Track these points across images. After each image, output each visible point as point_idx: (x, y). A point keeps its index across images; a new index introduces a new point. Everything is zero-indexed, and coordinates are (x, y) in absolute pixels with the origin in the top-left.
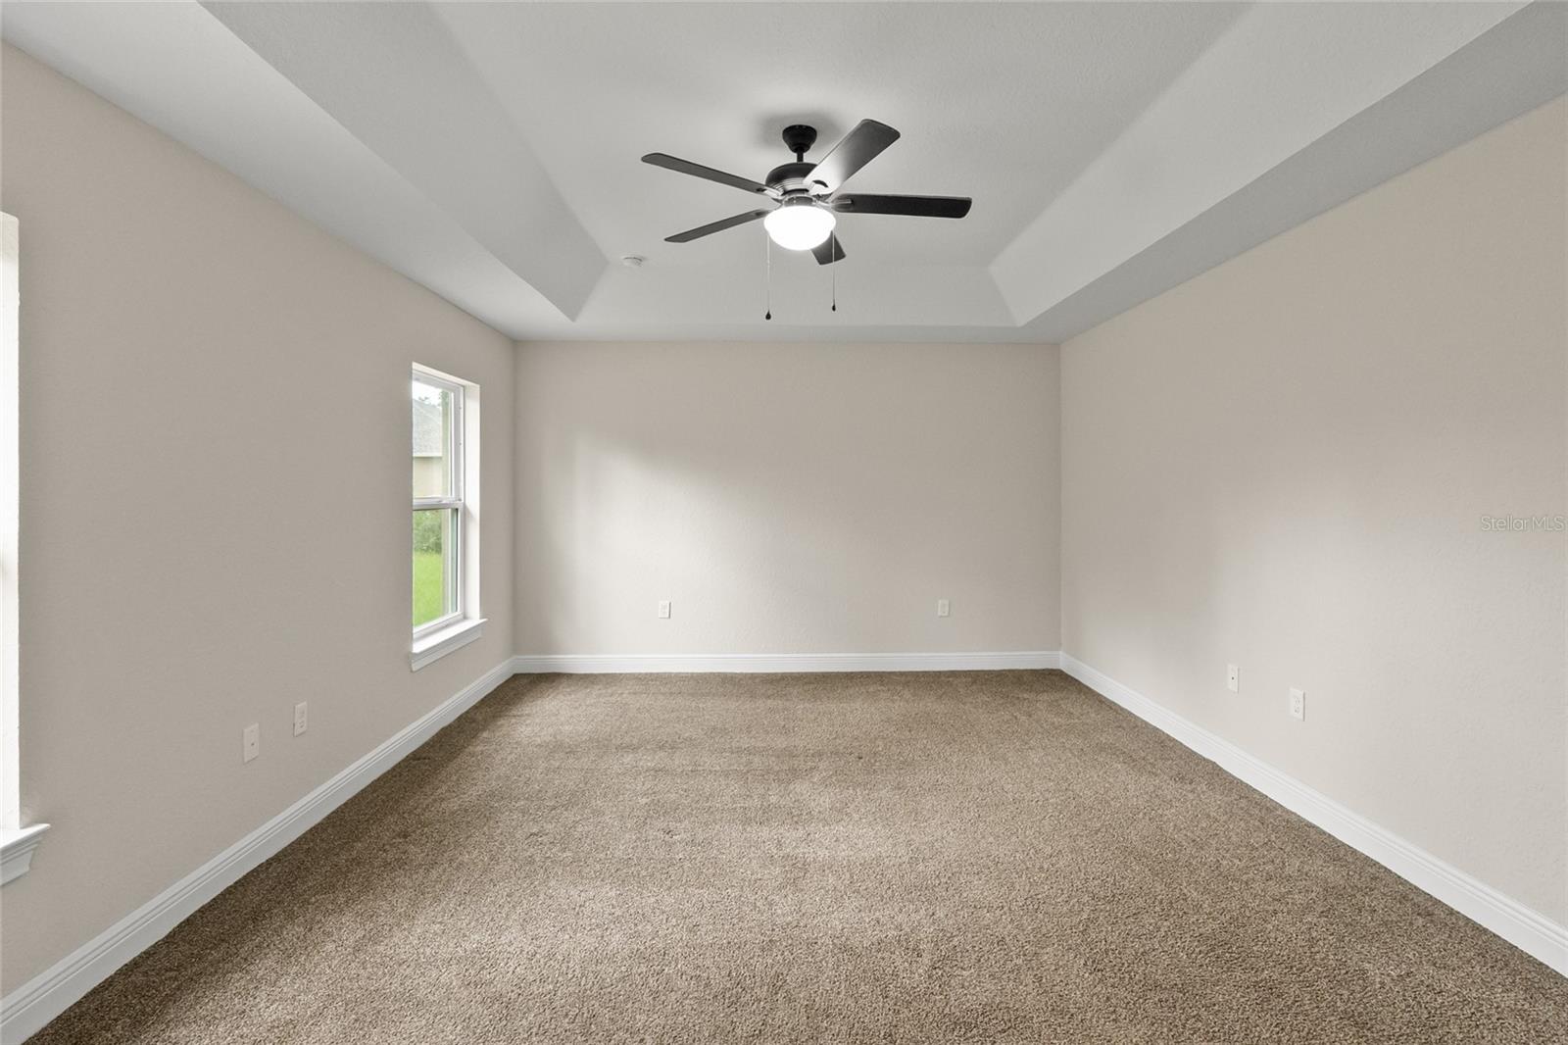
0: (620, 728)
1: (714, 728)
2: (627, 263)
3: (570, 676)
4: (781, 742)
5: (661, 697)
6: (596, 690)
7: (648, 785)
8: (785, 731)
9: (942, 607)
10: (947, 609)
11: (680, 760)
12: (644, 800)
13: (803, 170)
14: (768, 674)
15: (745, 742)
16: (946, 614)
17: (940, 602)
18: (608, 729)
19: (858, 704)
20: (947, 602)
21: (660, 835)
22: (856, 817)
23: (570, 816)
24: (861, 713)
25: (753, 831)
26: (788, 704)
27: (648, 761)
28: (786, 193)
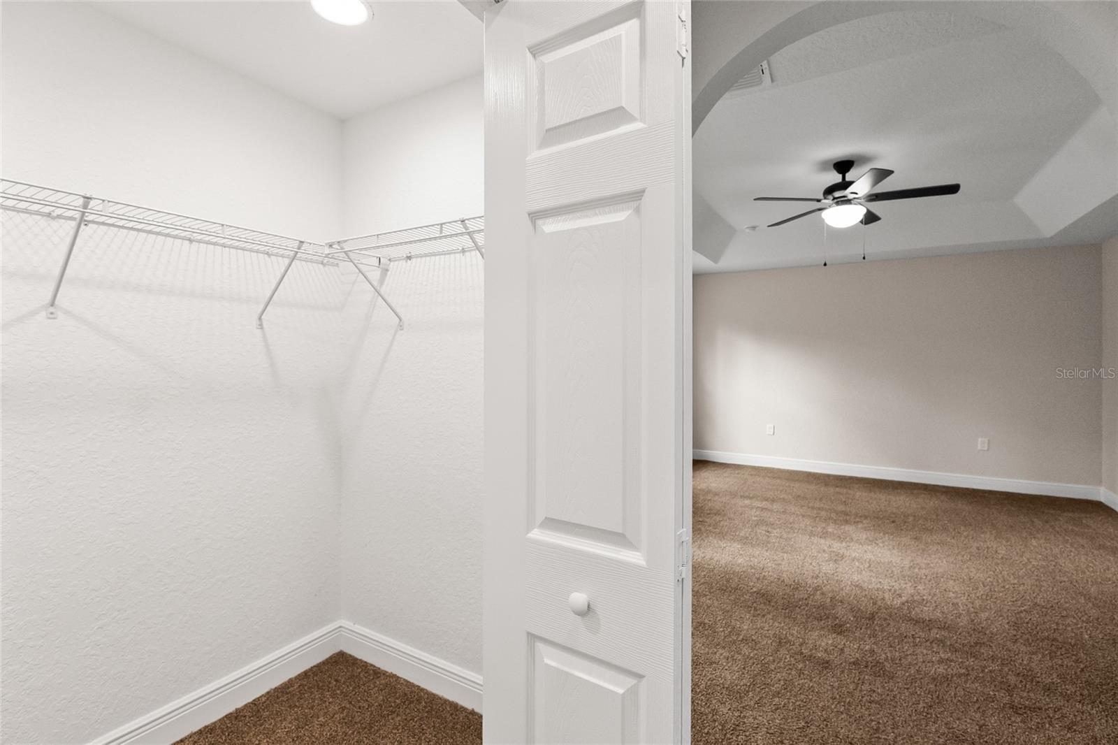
0: (742, 489)
1: (799, 496)
2: (747, 230)
3: (714, 463)
4: (841, 508)
5: (767, 478)
6: (729, 470)
7: (758, 513)
8: (845, 503)
9: (981, 443)
10: (986, 445)
11: (775, 506)
12: (756, 518)
13: (845, 185)
14: (840, 476)
15: (817, 504)
16: (986, 449)
17: (980, 440)
18: (736, 488)
19: (902, 498)
20: (986, 440)
21: (764, 532)
22: (881, 545)
23: (718, 518)
24: (901, 502)
25: (815, 540)
26: (849, 491)
27: (758, 504)
28: (834, 198)
